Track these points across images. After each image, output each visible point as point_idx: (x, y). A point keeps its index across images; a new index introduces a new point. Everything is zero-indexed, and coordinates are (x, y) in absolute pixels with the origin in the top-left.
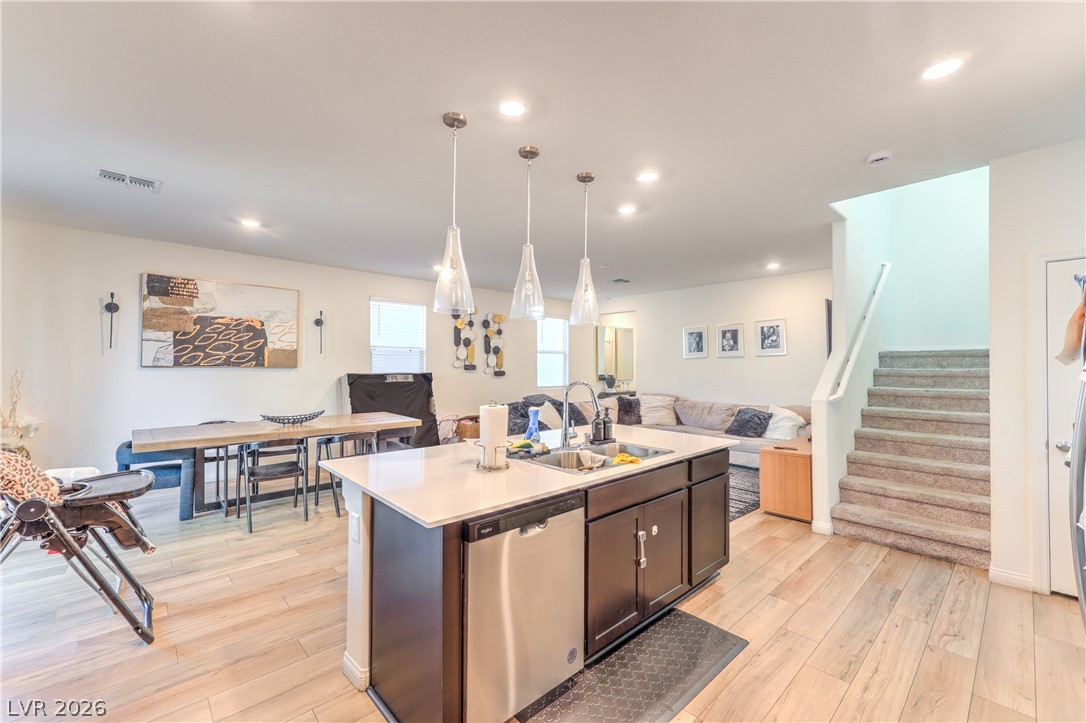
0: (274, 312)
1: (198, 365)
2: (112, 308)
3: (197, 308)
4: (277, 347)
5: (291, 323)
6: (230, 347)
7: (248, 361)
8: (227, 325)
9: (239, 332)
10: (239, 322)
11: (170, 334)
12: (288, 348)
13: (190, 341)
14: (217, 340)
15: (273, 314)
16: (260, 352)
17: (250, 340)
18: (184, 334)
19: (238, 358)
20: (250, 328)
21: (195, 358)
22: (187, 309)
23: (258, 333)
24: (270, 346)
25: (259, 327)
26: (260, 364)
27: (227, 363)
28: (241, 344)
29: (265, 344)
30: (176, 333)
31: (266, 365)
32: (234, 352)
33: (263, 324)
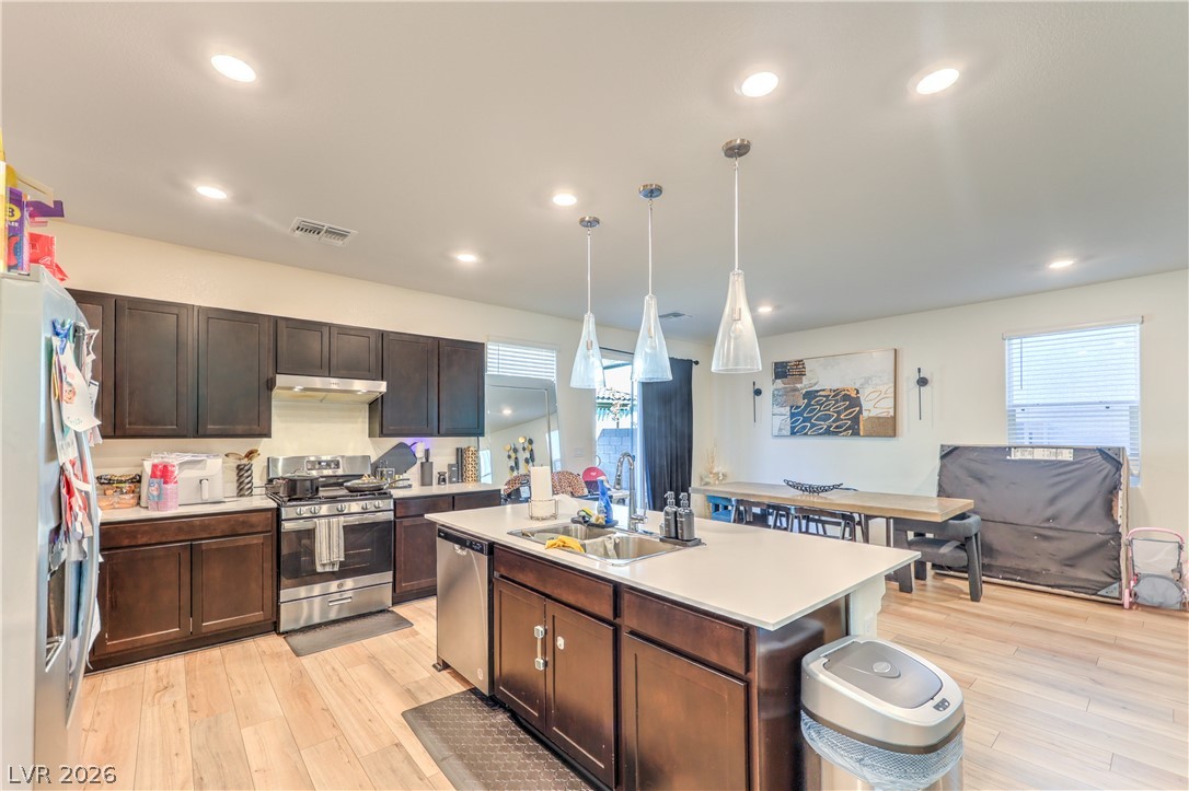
0: (869, 378)
1: (806, 434)
2: (758, 392)
3: (805, 385)
4: (871, 415)
5: (887, 387)
6: (830, 416)
7: (845, 430)
8: (827, 396)
9: (837, 402)
10: (837, 392)
11: (788, 408)
12: (884, 415)
13: (800, 414)
14: (820, 411)
15: (867, 380)
16: (856, 420)
17: (846, 409)
18: (797, 407)
19: (837, 427)
20: (846, 397)
21: (805, 427)
22: (799, 386)
23: (852, 401)
24: (865, 414)
25: (854, 395)
26: (856, 433)
27: (828, 432)
28: (839, 413)
29: (860, 412)
30: (791, 407)
31: (862, 434)
32: (833, 422)
33: (858, 392)
